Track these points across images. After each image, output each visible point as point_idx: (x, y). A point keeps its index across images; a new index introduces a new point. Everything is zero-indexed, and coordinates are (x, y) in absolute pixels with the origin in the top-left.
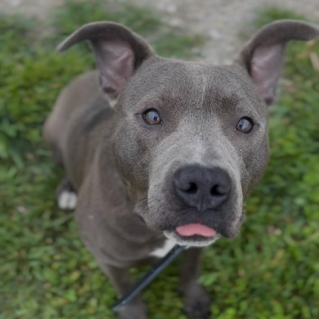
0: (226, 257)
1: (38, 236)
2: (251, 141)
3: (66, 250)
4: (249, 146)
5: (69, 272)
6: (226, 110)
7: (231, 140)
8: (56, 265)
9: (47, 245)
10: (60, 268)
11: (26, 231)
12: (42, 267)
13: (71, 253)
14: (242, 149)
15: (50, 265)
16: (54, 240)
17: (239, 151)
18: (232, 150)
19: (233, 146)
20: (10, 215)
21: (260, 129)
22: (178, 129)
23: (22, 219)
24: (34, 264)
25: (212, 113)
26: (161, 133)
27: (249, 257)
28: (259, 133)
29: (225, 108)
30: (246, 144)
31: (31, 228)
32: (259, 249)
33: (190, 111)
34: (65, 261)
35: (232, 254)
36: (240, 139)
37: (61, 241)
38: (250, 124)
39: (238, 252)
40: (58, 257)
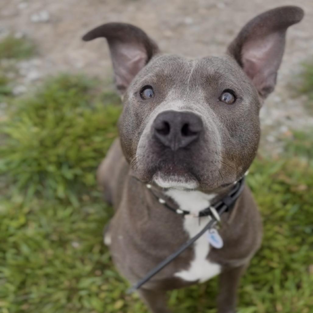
0: (264, 293)
1: (88, 268)
2: (233, 111)
3: (112, 280)
4: (231, 115)
5: (114, 301)
6: (208, 84)
7: (213, 109)
8: (103, 295)
9: (96, 276)
10: (106, 297)
11: (78, 264)
12: (90, 295)
13: (117, 284)
14: (224, 117)
15: (97, 295)
16: (103, 273)
17: (221, 118)
18: (214, 115)
19: (215, 113)
20: (65, 249)
21: (243, 102)
22: (166, 99)
23: (75, 253)
24: (83, 293)
25: (197, 87)
26: (153, 104)
27: (288, 294)
28: (241, 105)
29: (208, 83)
30: (228, 113)
31: (82, 261)
32: (298, 287)
33: (178, 85)
34: (111, 291)
35: (271, 290)
36: (222, 108)
37: (109, 273)
38: (233, 98)
39: (277, 287)
40: (105, 287)
